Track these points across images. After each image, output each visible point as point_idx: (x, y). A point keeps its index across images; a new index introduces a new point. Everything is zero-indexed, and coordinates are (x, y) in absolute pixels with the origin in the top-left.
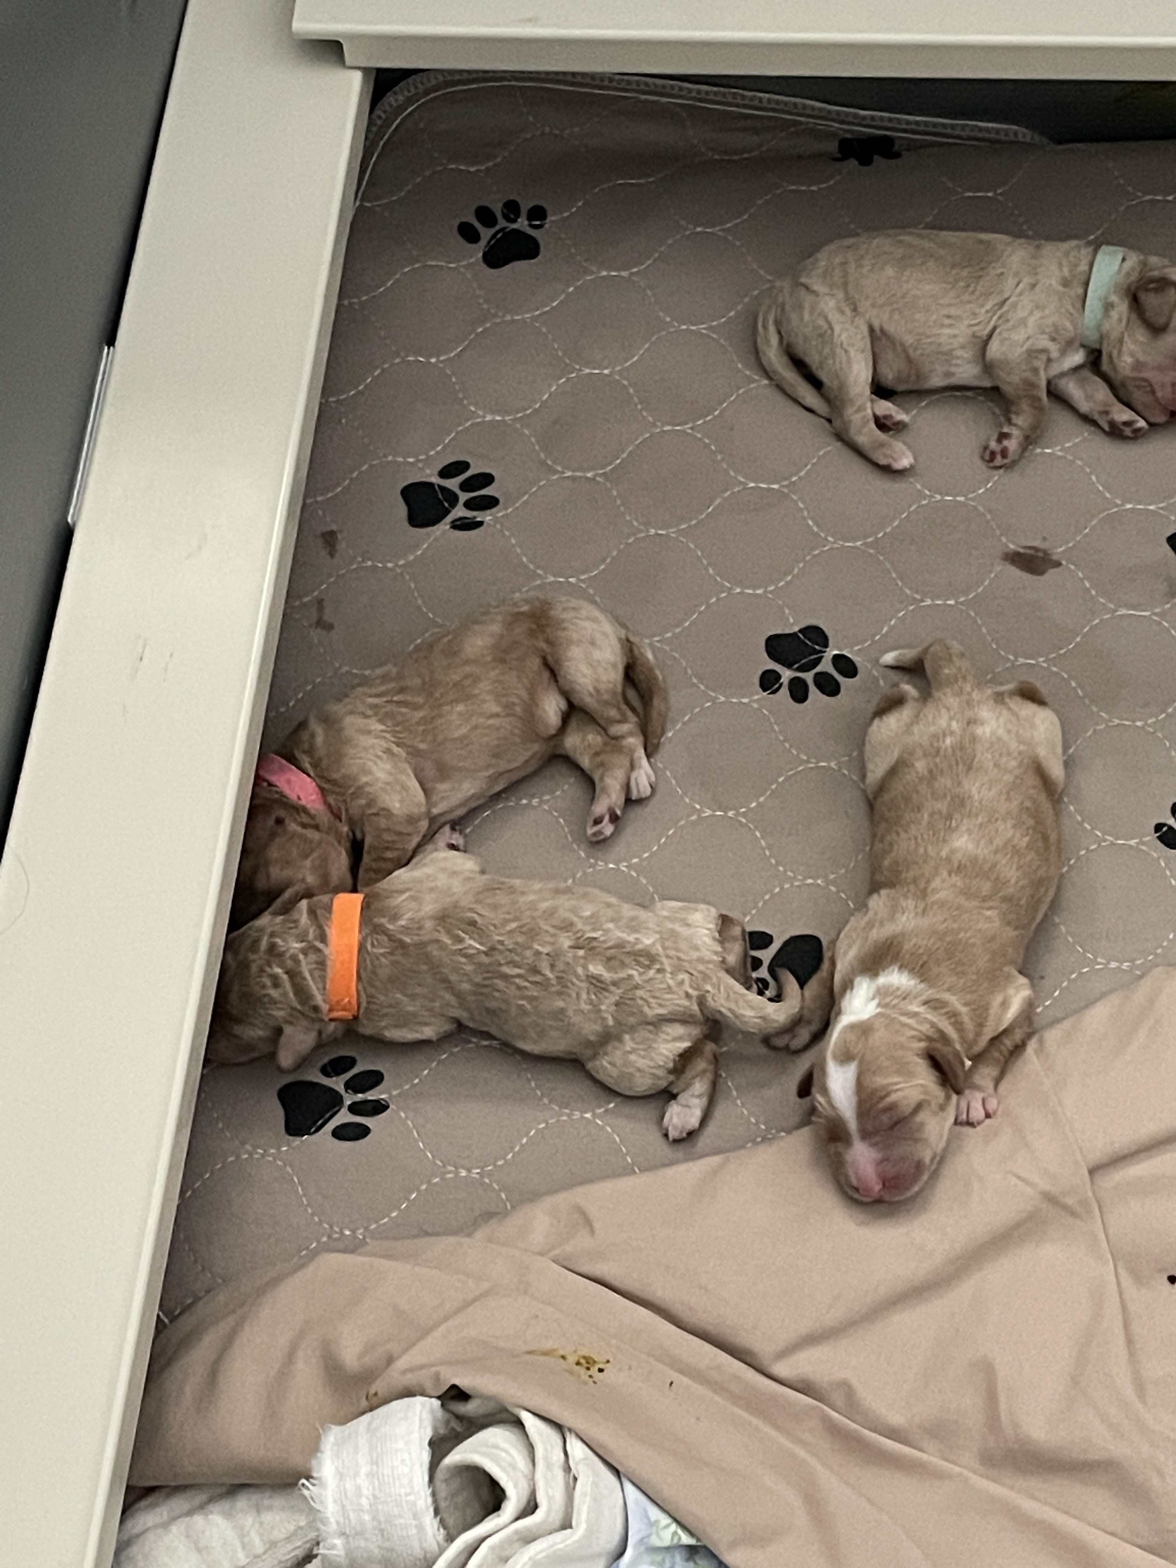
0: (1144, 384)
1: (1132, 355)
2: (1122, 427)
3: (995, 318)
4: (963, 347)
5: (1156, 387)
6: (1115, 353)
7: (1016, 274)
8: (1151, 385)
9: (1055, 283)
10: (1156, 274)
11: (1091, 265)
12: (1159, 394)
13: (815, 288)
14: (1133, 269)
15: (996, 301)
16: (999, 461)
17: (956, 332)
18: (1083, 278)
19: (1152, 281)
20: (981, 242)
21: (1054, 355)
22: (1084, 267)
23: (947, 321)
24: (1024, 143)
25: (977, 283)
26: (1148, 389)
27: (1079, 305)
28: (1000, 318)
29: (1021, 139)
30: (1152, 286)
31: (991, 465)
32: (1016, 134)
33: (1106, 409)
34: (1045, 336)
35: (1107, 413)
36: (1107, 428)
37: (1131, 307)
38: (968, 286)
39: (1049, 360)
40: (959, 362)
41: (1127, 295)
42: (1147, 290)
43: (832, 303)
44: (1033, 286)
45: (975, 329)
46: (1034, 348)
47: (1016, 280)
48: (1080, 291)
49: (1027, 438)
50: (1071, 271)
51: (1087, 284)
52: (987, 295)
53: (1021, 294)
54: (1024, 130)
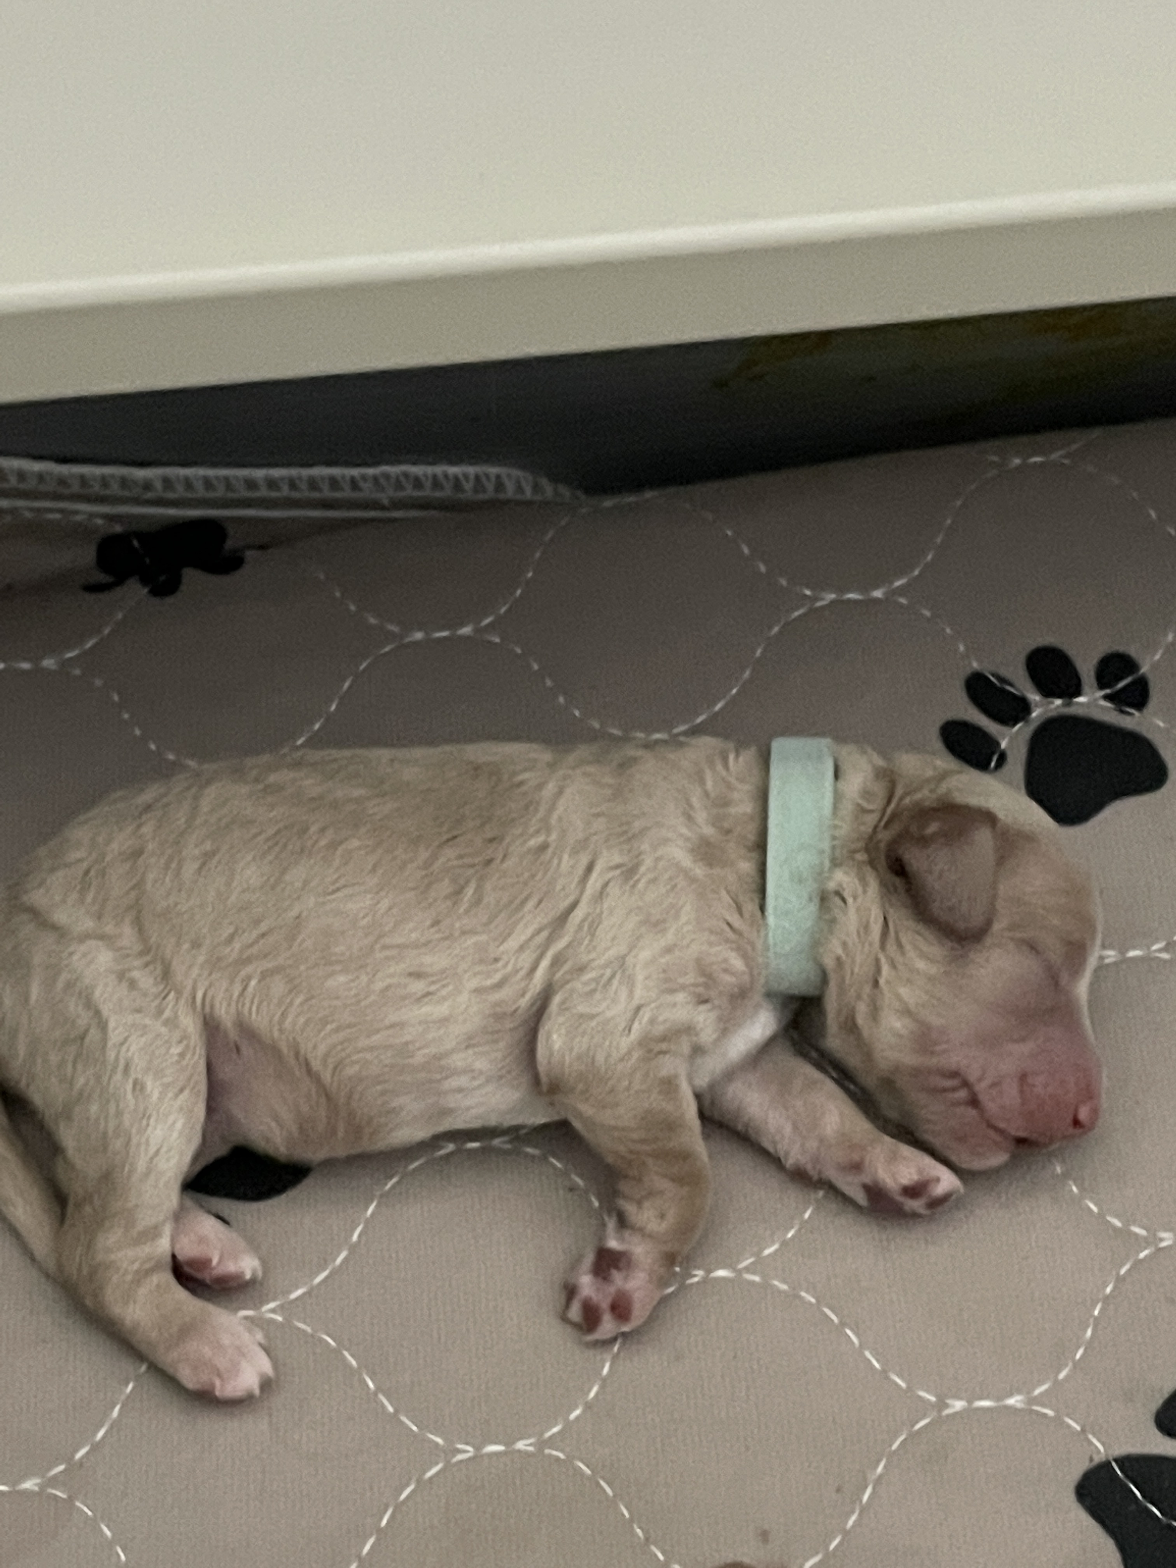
0: (948, 1083)
1: (906, 1012)
2: (900, 1199)
3: (545, 963)
4: (469, 1042)
5: (981, 1088)
6: (862, 1010)
7: (582, 845)
8: (966, 1084)
9: (679, 854)
10: (925, 796)
11: (763, 797)
12: (991, 1106)
13: (60, 917)
14: (866, 794)
15: (542, 919)
16: (608, 1326)
17: (443, 1010)
18: (750, 833)
19: (923, 814)
20: (477, 769)
21: (707, 1035)
22: (745, 807)
23: (418, 987)
24: (519, 503)
25: (482, 879)
26: (962, 1094)
27: (750, 907)
28: (557, 962)
29: (510, 491)
30: (933, 828)
31: (590, 1338)
32: (500, 486)
33: (856, 1157)
34: (681, 997)
35: (856, 1167)
36: (861, 1198)
37: (887, 889)
38: (459, 892)
39: (698, 1050)
40: (462, 1081)
41: (872, 863)
42: (924, 841)
43: (104, 958)
44: (629, 872)
45: (497, 996)
46: (659, 1030)
47: (584, 860)
48: (747, 867)
49: (670, 1259)
50: (716, 821)
51: (761, 846)
52: (515, 906)
53: (601, 895)
54: (516, 473)
